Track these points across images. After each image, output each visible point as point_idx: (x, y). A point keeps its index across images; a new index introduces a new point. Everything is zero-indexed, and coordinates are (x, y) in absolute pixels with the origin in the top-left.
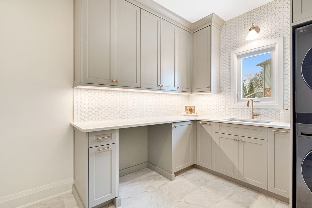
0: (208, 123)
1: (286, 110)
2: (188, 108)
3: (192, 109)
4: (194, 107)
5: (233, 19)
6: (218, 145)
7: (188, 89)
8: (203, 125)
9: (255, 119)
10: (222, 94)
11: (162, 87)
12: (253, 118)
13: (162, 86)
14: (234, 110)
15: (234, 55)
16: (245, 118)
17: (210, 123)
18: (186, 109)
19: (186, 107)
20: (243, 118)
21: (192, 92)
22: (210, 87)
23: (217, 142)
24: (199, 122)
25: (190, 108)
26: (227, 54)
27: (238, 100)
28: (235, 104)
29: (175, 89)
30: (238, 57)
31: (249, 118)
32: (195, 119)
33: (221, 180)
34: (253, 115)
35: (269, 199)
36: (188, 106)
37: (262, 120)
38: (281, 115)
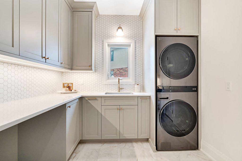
0: (95, 98)
1: (138, 85)
2: (66, 85)
3: (70, 86)
4: (72, 84)
5: (105, 15)
6: (104, 116)
7: (69, 65)
8: (89, 101)
9: (121, 92)
10: (96, 73)
11: (47, 60)
12: (119, 91)
13: (48, 58)
14: (106, 86)
15: (106, 43)
16: (114, 91)
17: (97, 98)
18: (64, 87)
19: (64, 84)
20: (112, 92)
21: (72, 69)
22: (91, 66)
23: (103, 114)
24: (85, 98)
25: (67, 85)
26: (101, 41)
27: (108, 78)
28: (107, 81)
29: (59, 64)
30: (108, 45)
31: (117, 92)
32: (82, 96)
33: (107, 144)
34: (120, 89)
35: (138, 144)
36: (66, 83)
37: (124, 92)
38: (135, 88)
